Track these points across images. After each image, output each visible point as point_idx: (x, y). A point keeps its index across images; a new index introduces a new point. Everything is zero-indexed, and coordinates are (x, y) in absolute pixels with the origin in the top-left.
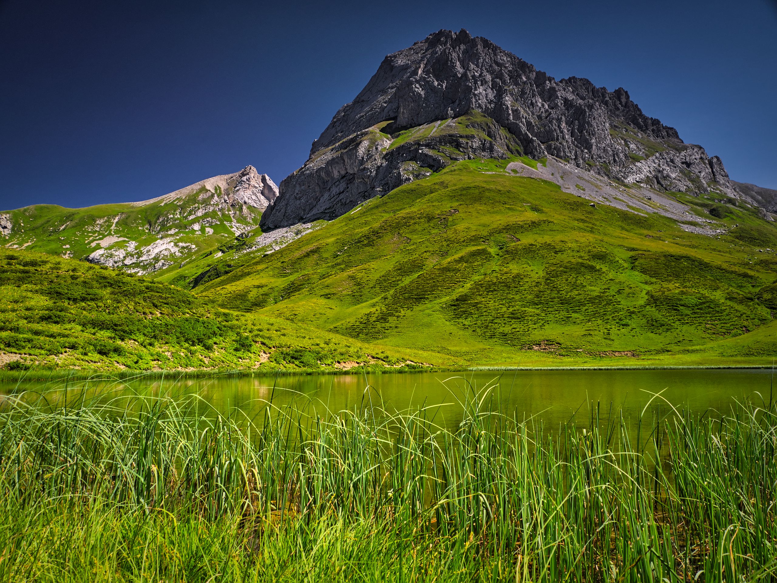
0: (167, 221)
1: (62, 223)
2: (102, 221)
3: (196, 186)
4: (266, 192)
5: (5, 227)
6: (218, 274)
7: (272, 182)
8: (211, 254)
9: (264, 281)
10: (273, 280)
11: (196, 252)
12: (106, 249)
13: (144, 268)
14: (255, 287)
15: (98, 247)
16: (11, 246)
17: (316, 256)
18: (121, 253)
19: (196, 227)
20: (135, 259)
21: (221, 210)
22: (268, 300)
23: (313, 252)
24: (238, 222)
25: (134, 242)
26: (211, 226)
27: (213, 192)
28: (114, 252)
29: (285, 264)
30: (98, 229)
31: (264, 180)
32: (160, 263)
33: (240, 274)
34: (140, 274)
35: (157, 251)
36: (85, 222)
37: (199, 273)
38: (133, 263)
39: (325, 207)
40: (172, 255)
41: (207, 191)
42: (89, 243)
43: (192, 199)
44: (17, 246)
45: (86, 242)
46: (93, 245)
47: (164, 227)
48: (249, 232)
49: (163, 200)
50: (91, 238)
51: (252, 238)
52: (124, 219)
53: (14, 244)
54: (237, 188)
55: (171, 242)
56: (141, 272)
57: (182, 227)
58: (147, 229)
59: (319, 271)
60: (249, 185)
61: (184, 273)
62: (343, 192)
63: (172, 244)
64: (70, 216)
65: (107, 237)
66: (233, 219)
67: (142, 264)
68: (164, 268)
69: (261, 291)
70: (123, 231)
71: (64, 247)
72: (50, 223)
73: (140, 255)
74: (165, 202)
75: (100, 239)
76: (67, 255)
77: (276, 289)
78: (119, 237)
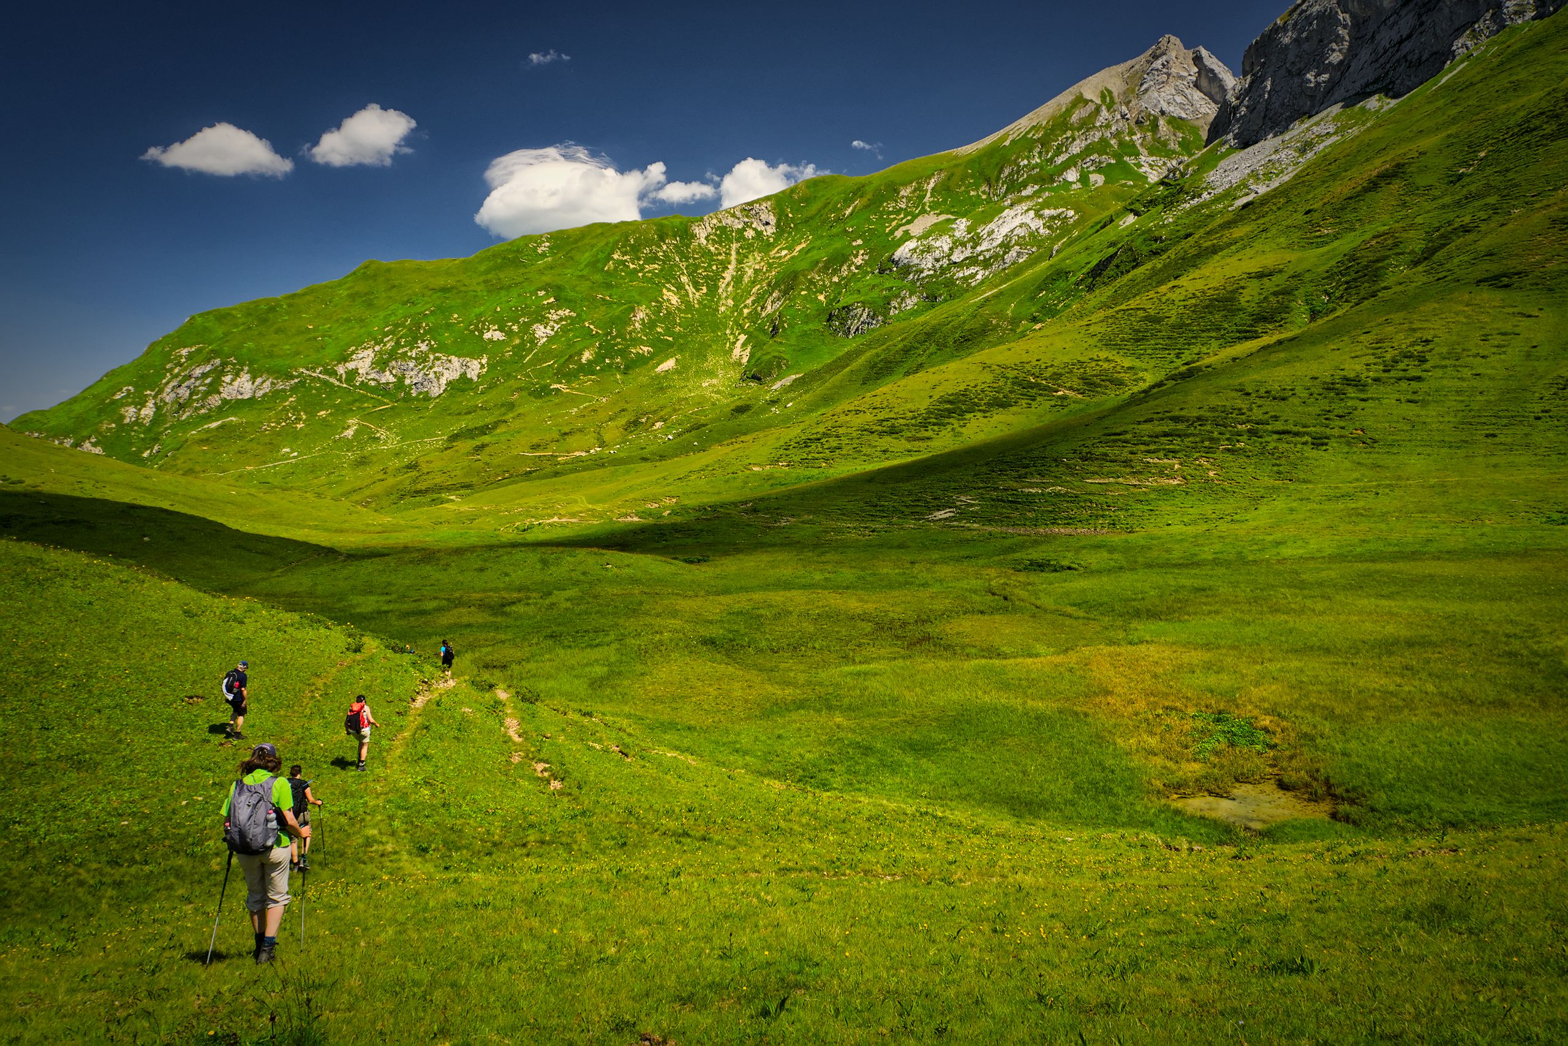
0: (1018, 172)
1: (847, 202)
2: (909, 190)
3: (1064, 99)
4: (1204, 83)
5: (767, 224)
6: (1135, 260)
7: (1215, 60)
8: (1112, 221)
9: (1269, 260)
10: (1292, 256)
11: (1077, 224)
12: (919, 239)
13: (986, 264)
14: (1250, 276)
15: (907, 237)
16: (778, 252)
17: (1396, 186)
18: (944, 243)
19: (1072, 175)
20: (969, 250)
21: (1117, 135)
22: (1293, 304)
23: (1386, 177)
24: (1151, 154)
25: (964, 220)
26: (1099, 170)
27: (1099, 101)
28: (933, 243)
29: (1315, 215)
30: (903, 206)
31: (1198, 60)
32: (1013, 253)
33: (1193, 251)
34: (979, 277)
35: (1005, 230)
36: (883, 195)
37: (1094, 263)
38: (967, 258)
39: (1363, 81)
40: (1035, 235)
41: (1087, 102)
42: (892, 232)
43: (1060, 124)
44: (786, 252)
45: (887, 230)
46: (899, 234)
47: (1014, 186)
48: (1188, 166)
49: (1007, 135)
50: (894, 224)
51: (1197, 177)
52: (943, 181)
53: (782, 249)
54: (1145, 86)
55: (1027, 211)
56: (981, 273)
57: (1046, 179)
58: (984, 192)
59: (1419, 220)
60: (1169, 75)
61: (1063, 266)
62: (1409, 37)
63: (1032, 213)
64: (859, 189)
65: (920, 217)
66: (1141, 150)
67: (981, 258)
68: (1021, 261)
69: (1269, 284)
70: (945, 201)
71: (854, 244)
72: (830, 206)
73: (976, 241)
74: (1011, 138)
75: (909, 222)
76: (860, 257)
77: (1308, 277)
78: (938, 215)
